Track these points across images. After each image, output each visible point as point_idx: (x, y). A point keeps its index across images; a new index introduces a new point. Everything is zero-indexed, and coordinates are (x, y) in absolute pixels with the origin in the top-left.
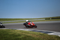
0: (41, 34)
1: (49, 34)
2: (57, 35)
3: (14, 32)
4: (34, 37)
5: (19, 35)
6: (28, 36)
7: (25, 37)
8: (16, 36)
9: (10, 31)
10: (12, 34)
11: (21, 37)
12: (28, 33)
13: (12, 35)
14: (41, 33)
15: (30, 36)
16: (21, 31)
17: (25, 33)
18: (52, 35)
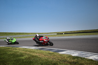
0: (50, 54)
1: (60, 53)
2: (69, 54)
3: (15, 50)
4: (41, 57)
5: (22, 55)
6: (33, 56)
7: (29, 58)
8: (18, 56)
9: (10, 50)
10: (12, 53)
11: (23, 58)
12: (34, 52)
13: (12, 55)
14: (51, 52)
15: (35, 56)
16: (24, 50)
17: (29, 51)
18: (64, 54)
